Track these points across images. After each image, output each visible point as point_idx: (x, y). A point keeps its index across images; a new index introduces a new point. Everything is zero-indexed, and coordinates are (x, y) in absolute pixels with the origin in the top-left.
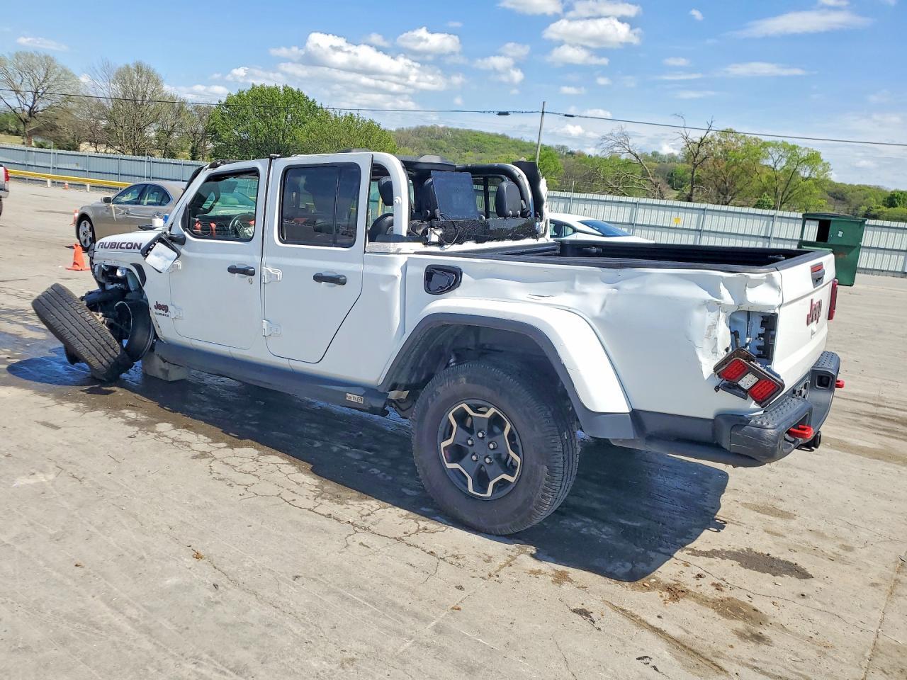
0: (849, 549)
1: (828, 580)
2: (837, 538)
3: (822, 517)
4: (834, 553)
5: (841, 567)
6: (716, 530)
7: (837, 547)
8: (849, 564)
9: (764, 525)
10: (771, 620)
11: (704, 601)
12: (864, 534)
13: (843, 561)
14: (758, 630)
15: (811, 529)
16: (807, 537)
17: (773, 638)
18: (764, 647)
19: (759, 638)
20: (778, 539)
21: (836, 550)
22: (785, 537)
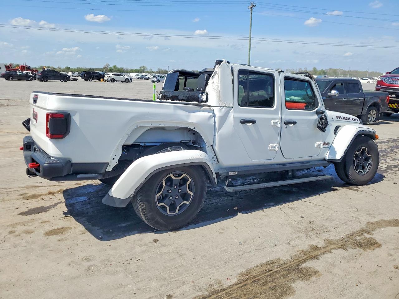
0: (11, 232)
1: (12, 216)
2: (18, 235)
3: (33, 242)
4: (16, 227)
5: (10, 223)
6: (65, 212)
7: (17, 231)
8: (8, 226)
9: (52, 223)
10: (21, 199)
11: (43, 195)
12: (7, 245)
13: (10, 226)
14: (23, 196)
15: (33, 233)
16: (31, 228)
17: (18, 196)
18: (19, 194)
19: (21, 195)
20: (41, 221)
21: (16, 229)
22: (40, 223)
